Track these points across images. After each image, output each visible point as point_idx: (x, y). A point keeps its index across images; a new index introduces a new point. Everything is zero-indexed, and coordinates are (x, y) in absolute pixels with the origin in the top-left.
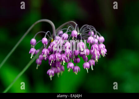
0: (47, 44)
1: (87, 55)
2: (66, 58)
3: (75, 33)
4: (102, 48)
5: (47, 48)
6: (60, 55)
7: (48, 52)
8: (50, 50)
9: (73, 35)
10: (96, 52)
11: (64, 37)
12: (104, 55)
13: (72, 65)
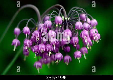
0: (29, 34)
1: (76, 43)
2: (53, 49)
3: (59, 19)
4: (94, 33)
5: (30, 39)
6: (43, 47)
7: (31, 43)
8: (33, 41)
9: (56, 22)
10: (87, 40)
11: (47, 25)
12: (97, 41)
13: (59, 56)
